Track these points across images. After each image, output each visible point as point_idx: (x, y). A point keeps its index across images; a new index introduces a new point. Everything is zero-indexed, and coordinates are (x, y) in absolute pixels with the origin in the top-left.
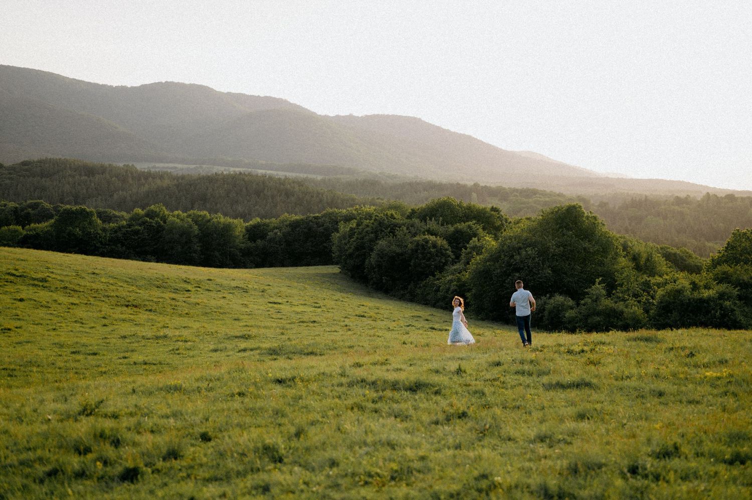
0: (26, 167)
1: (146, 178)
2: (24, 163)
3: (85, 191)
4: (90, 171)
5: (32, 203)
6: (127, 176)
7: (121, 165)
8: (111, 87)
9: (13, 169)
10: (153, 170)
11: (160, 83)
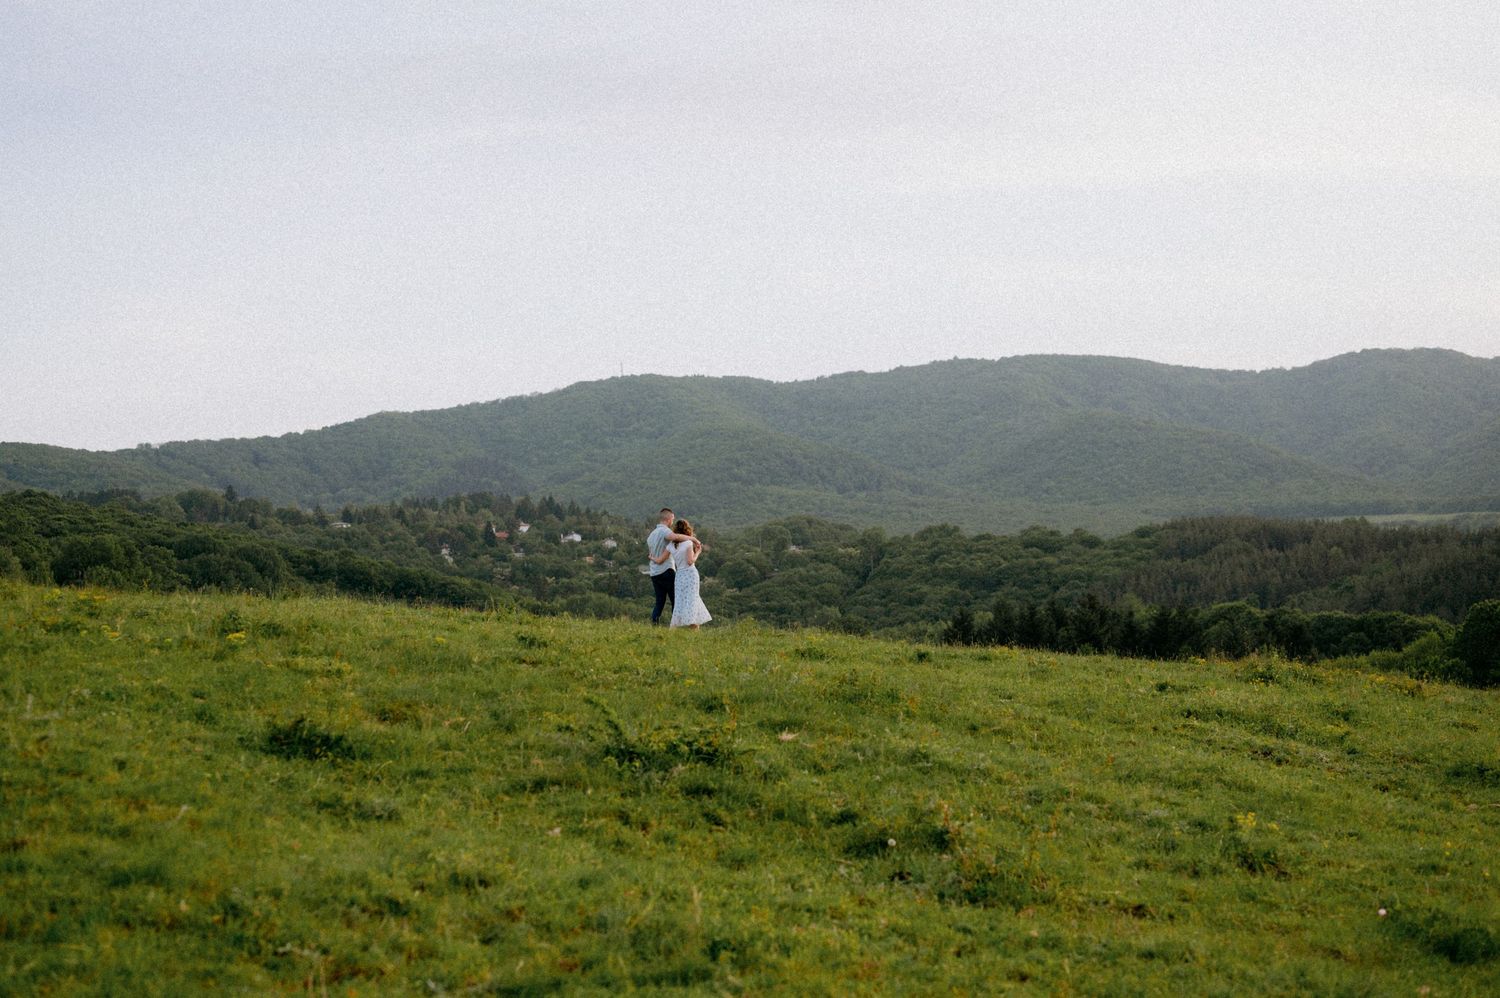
0: (1147, 540)
1: (1407, 544)
2: (1142, 533)
3: (1277, 580)
4: (1276, 538)
5: (1221, 608)
6: (1361, 543)
7: (1339, 519)
8: (1252, 373)
9: (1119, 546)
10: (1413, 527)
11: (1351, 356)
